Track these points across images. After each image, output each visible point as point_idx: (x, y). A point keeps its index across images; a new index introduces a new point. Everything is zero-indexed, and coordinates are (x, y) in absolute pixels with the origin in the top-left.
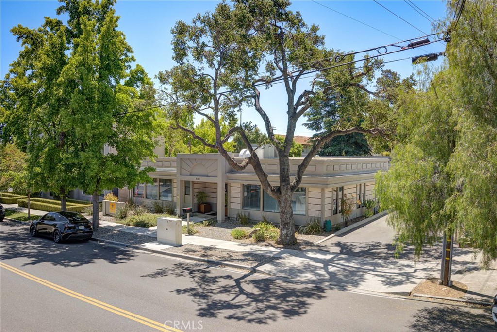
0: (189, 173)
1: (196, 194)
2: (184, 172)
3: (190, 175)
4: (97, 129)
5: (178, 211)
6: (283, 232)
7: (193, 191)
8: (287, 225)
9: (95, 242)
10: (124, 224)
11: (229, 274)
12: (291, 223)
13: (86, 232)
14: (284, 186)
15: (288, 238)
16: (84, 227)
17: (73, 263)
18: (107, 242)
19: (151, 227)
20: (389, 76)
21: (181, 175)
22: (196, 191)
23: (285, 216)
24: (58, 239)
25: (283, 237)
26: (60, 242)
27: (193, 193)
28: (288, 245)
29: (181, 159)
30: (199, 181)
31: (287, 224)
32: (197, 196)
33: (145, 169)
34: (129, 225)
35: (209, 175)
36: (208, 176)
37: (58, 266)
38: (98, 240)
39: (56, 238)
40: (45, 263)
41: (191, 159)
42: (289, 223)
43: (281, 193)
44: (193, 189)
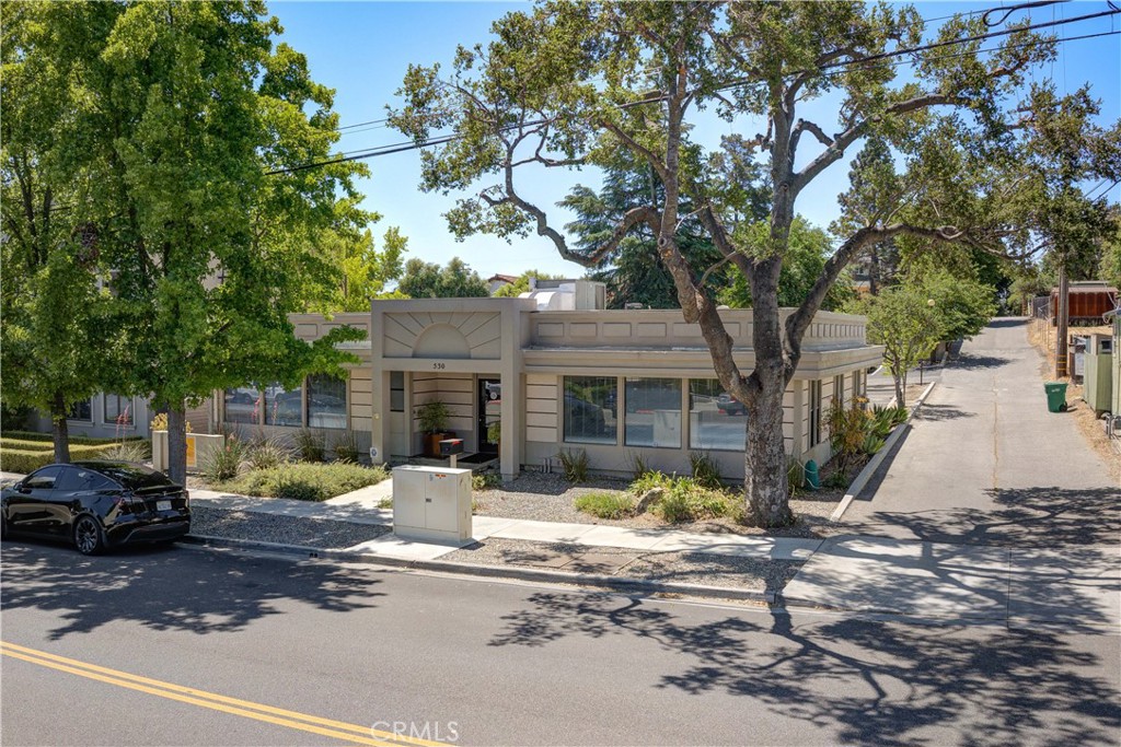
0: (410, 352)
1: (416, 409)
2: (393, 348)
3: (414, 356)
4: (220, 205)
5: (377, 452)
6: (761, 493)
7: (411, 400)
8: (774, 474)
9: (199, 547)
10: (242, 493)
11: (732, 616)
12: (782, 468)
13: (172, 520)
14: (772, 367)
15: (774, 508)
16: (169, 503)
17: (212, 618)
18: (237, 546)
19: (330, 497)
20: (738, 149)
21: (384, 357)
22: (418, 399)
23: (768, 450)
24: (90, 544)
25: (762, 507)
26: (99, 551)
27: (412, 406)
28: (778, 526)
29: (385, 313)
30: (441, 370)
31: (773, 470)
32: (420, 412)
33: (332, 332)
34: (258, 495)
35: (473, 353)
36: (469, 358)
37: (171, 631)
38: (203, 541)
39: (83, 541)
40: (118, 624)
41: (415, 313)
42: (778, 467)
43: (761, 388)
44: (412, 394)
